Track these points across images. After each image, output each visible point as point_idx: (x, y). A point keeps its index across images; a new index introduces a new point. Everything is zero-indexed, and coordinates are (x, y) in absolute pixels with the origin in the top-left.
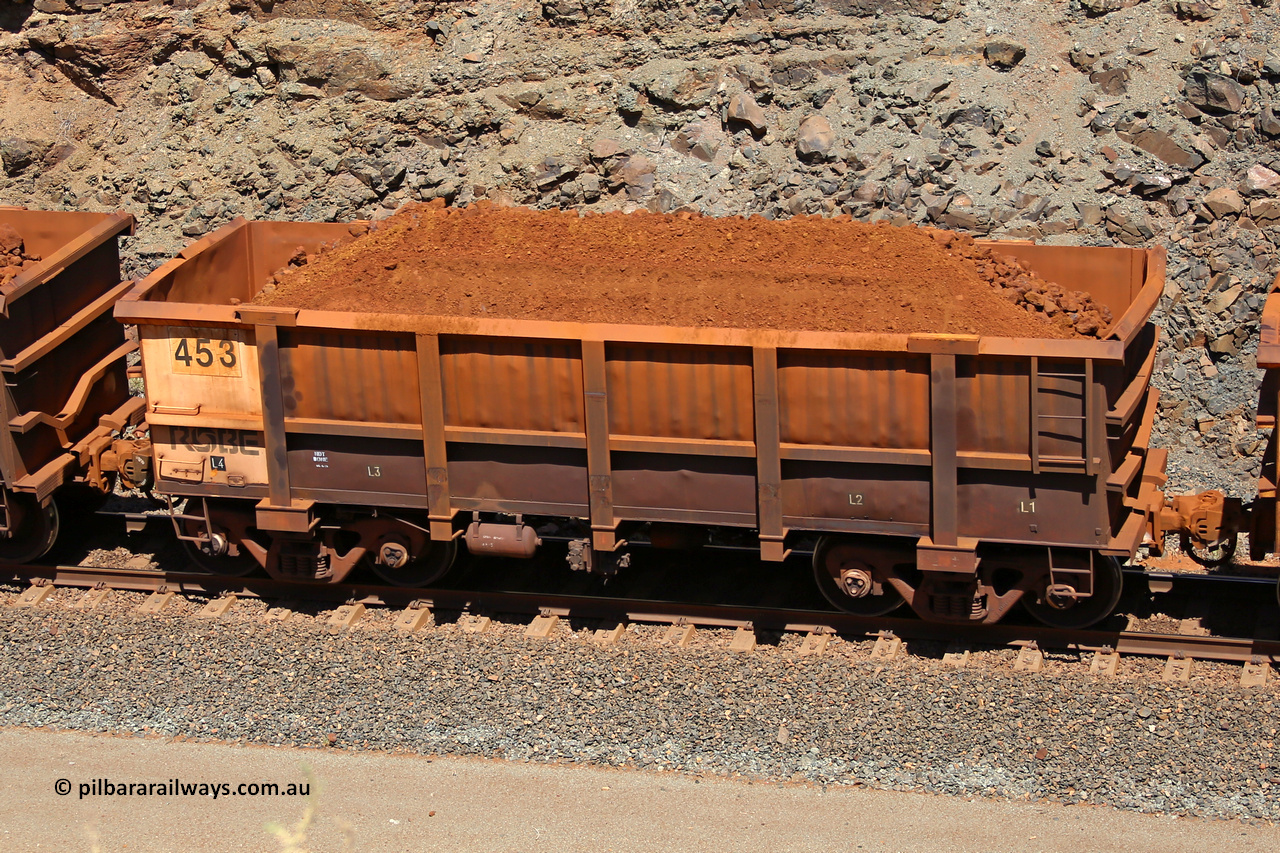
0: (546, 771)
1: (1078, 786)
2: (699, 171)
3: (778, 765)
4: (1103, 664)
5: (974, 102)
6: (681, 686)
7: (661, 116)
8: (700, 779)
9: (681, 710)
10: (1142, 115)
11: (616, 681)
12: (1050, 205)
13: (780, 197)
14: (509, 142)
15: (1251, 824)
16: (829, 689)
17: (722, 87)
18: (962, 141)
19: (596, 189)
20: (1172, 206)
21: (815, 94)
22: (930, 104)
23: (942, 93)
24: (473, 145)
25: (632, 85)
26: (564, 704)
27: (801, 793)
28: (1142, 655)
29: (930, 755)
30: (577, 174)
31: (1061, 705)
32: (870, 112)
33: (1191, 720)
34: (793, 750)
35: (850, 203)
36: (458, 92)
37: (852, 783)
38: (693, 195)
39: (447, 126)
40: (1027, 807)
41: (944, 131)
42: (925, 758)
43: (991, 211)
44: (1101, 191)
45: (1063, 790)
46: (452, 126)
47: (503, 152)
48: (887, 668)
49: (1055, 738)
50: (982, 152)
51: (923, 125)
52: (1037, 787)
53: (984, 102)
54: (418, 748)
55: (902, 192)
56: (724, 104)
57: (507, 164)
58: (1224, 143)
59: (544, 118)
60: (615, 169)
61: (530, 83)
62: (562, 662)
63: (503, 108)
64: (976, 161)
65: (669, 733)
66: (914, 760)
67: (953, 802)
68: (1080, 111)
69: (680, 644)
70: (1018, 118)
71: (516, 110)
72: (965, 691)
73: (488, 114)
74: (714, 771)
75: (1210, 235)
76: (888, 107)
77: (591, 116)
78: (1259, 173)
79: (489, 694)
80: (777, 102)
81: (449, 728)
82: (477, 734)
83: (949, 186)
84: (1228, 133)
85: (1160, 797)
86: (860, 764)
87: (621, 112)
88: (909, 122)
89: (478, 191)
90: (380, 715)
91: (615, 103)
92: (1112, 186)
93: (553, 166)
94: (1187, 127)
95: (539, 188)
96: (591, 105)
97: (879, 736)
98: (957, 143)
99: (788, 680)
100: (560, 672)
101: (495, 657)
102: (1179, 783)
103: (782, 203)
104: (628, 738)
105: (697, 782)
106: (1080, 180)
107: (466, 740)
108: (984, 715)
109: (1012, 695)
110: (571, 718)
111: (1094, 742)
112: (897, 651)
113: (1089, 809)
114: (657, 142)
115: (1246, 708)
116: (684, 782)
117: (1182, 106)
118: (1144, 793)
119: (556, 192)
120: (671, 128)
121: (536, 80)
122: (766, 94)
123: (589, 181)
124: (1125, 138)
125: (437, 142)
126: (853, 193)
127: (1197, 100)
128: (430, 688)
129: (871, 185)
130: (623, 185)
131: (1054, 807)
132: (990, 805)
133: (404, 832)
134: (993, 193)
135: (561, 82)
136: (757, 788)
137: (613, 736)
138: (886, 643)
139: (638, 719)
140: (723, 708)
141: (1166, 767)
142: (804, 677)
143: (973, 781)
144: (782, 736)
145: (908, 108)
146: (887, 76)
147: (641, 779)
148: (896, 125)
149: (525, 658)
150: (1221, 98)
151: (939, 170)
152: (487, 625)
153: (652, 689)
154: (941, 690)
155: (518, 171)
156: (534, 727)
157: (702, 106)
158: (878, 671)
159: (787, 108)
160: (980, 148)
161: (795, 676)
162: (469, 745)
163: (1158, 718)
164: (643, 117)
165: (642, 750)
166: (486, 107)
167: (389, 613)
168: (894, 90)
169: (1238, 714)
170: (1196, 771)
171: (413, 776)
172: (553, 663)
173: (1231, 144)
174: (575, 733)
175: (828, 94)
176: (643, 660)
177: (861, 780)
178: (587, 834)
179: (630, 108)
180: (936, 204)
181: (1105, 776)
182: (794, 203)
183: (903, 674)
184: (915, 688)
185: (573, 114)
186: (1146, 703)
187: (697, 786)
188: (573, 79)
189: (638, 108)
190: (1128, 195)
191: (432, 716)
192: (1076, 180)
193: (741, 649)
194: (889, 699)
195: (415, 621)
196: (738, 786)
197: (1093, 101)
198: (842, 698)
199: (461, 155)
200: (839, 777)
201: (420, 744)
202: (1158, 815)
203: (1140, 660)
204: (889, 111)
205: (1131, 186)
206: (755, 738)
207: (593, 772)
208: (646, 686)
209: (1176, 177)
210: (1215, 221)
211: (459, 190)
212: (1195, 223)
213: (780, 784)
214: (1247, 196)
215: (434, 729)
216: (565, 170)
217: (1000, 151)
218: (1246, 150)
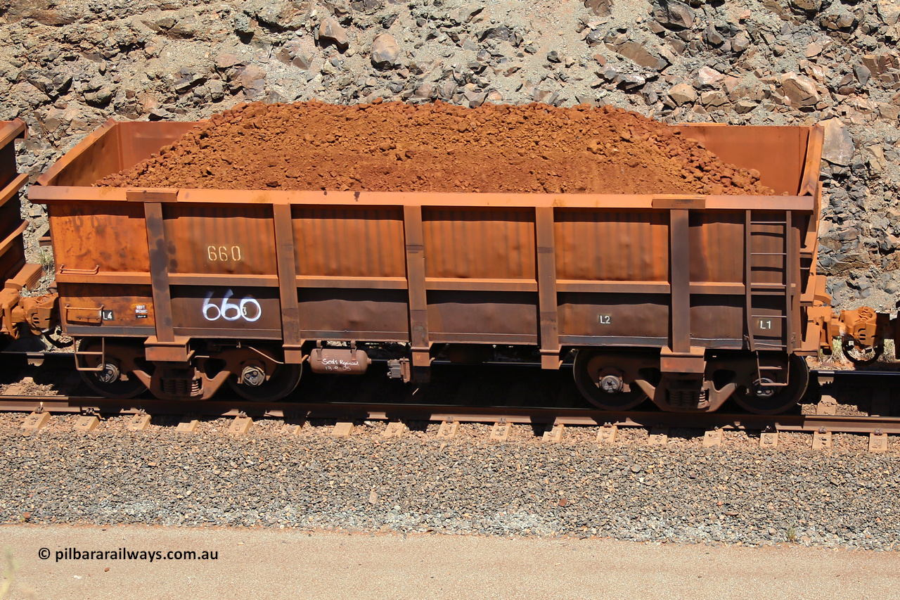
0: (195, 533)
1: (589, 525)
2: (298, 76)
3: (370, 520)
4: (606, 435)
5: (501, 23)
6: (296, 464)
7: (269, 35)
8: (312, 533)
9: (296, 483)
10: (623, 31)
11: (247, 463)
12: (559, 98)
13: (360, 95)
14: (152, 56)
15: (712, 545)
16: (407, 462)
17: (314, 13)
18: (493, 52)
19: (221, 91)
20: (646, 96)
21: (383, 18)
22: (469, 24)
23: (478, 16)
24: (125, 59)
25: (245, 12)
26: (207, 481)
27: (388, 539)
28: (633, 427)
29: (482, 507)
30: (206, 80)
31: (576, 466)
32: (425, 30)
33: (668, 473)
34: (381, 509)
35: (412, 99)
36: (111, 19)
37: (426, 530)
38: (295, 95)
39: (103, 45)
40: (553, 542)
41: (479, 44)
42: (479, 510)
43: (517, 103)
44: (595, 87)
45: (578, 528)
46: (107, 45)
47: (148, 64)
48: (449, 444)
49: (572, 490)
50: (508, 59)
51: (464, 40)
52: (560, 526)
53: (508, 23)
54: (95, 520)
55: (450, 90)
56: (316, 26)
57: (151, 74)
58: (681, 50)
59: (179, 38)
60: (235, 76)
61: (167, 12)
62: (205, 450)
63: (146, 30)
64: (504, 66)
65: (288, 500)
66: (470, 511)
67: (500, 541)
68: (578, 29)
69: (295, 433)
70: (534, 34)
71: (156, 32)
72: (507, 459)
73: (135, 35)
74: (322, 526)
75: (674, 118)
76: (438, 27)
77: (215, 36)
78: (707, 72)
79: (149, 476)
80: (355, 24)
81: (119, 504)
82: (140, 507)
83: (485, 85)
84: (684, 43)
85: (648, 530)
86: (431, 516)
87: (238, 32)
88: (454, 38)
89: (129, 94)
90: (65, 496)
91: (233, 26)
92: (603, 83)
93: (187, 75)
94: (655, 40)
95: (177, 91)
96: (214, 28)
97: (444, 494)
98: (490, 53)
99: (376, 456)
100: (204, 458)
101: (153, 449)
102: (662, 519)
103: (362, 100)
104: (257, 505)
105: (310, 535)
106: (580, 80)
107: (132, 512)
108: (521, 476)
109: (541, 460)
110: (213, 492)
111: (601, 492)
112: (456, 433)
113: (598, 541)
114: (266, 55)
115: (708, 462)
116: (300, 536)
117: (652, 24)
118: (637, 528)
119: (190, 95)
120: (276, 44)
121: (171, 9)
122: (347, 18)
123: (215, 85)
124: (611, 48)
125: (96, 57)
126: (414, 91)
127: (662, 20)
128: (104, 474)
129: (427, 86)
130: (241, 88)
131: (573, 541)
132: (526, 542)
133: (86, 585)
134: (517, 90)
135: (191, 10)
136: (355, 538)
137: (245, 504)
138: (448, 426)
139: (264, 490)
140: (328, 479)
141: (652, 507)
142: (388, 454)
143: (514, 525)
144: (373, 498)
145: (453, 28)
146: (436, 3)
147: (267, 535)
148: (445, 40)
149: (176, 448)
150: (678, 18)
151: (477, 73)
152: (146, 425)
153: (274, 468)
154: (489, 459)
155: (159, 79)
156: (185, 500)
157: (299, 28)
158: (442, 447)
159: (363, 29)
160: (507, 56)
161: (381, 453)
162: (135, 516)
163: (645, 472)
164: (254, 36)
165: (268, 514)
166: (133, 30)
167: (69, 419)
168: (442, 14)
169: (702, 466)
170: (673, 509)
171: (92, 542)
172: (198, 451)
173: (686, 51)
174: (216, 503)
175: (393, 18)
176: (266, 446)
177: (432, 528)
178: (227, 579)
179: (244, 30)
180: (476, 99)
181: (609, 517)
182: (371, 100)
183: (461, 448)
184: (470, 458)
185: (201, 35)
186: (637, 462)
187: (309, 538)
188: (200, 8)
189: (250, 30)
190: (614, 90)
191: (106, 495)
192: (577, 80)
193: (340, 434)
194: (451, 467)
195: (90, 423)
196: (341, 537)
197: (588, 21)
198: (417, 467)
199: (115, 67)
200: (416, 527)
201: (96, 517)
202: (647, 543)
203: (632, 431)
204: (439, 30)
205: (617, 83)
206: (352, 501)
207: (231, 532)
208: (269, 466)
209: (648, 76)
210: (677, 108)
211: (114, 93)
212: (663, 110)
213: (371, 534)
214: (699, 89)
215: (107, 505)
216: (196, 77)
217: (522, 59)
218: (697, 56)
